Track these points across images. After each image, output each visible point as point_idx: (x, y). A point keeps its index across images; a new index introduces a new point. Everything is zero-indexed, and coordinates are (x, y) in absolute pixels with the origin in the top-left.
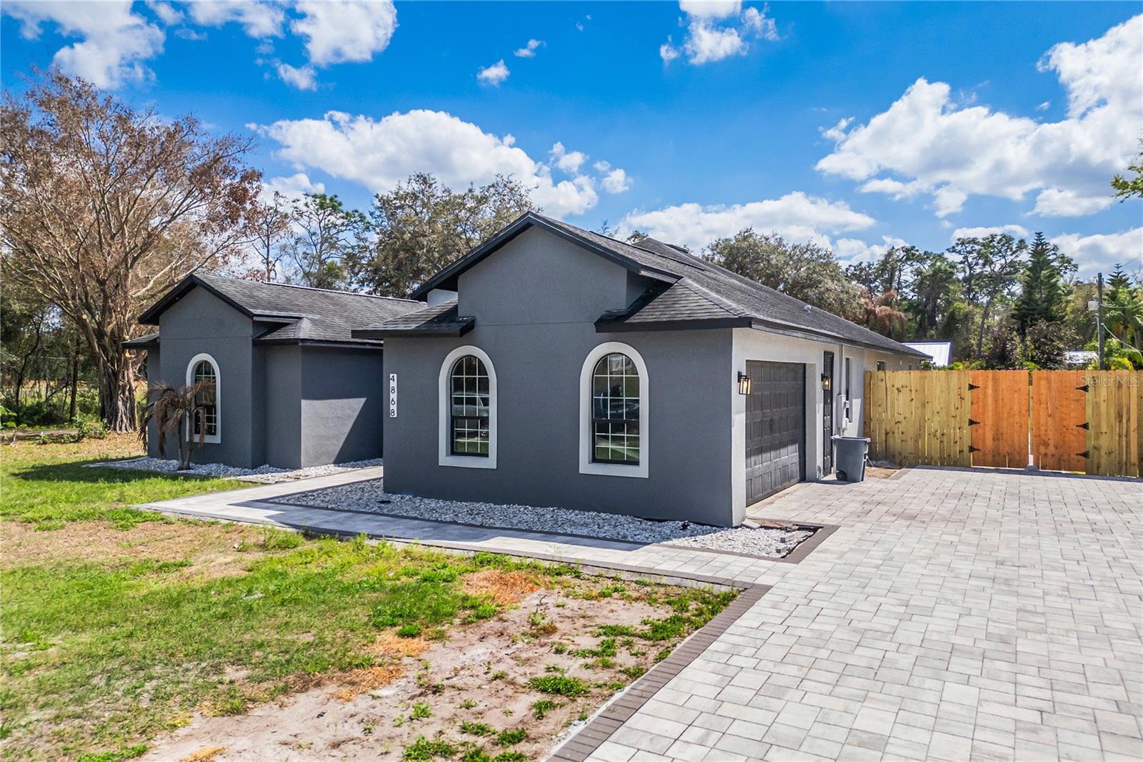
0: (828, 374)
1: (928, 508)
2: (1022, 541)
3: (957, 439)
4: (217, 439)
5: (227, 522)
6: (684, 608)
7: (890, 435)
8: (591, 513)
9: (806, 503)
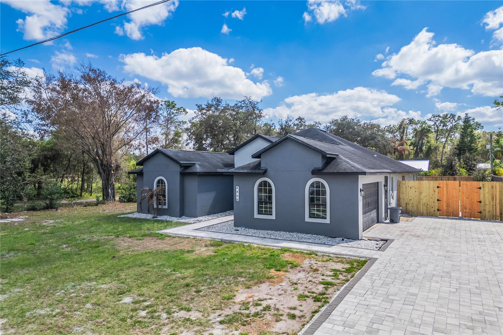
0: (386, 185)
1: (424, 233)
2: (455, 244)
3: (433, 206)
4: (166, 207)
5: (193, 237)
6: (353, 265)
7: (408, 204)
8: (310, 235)
9: (381, 231)
